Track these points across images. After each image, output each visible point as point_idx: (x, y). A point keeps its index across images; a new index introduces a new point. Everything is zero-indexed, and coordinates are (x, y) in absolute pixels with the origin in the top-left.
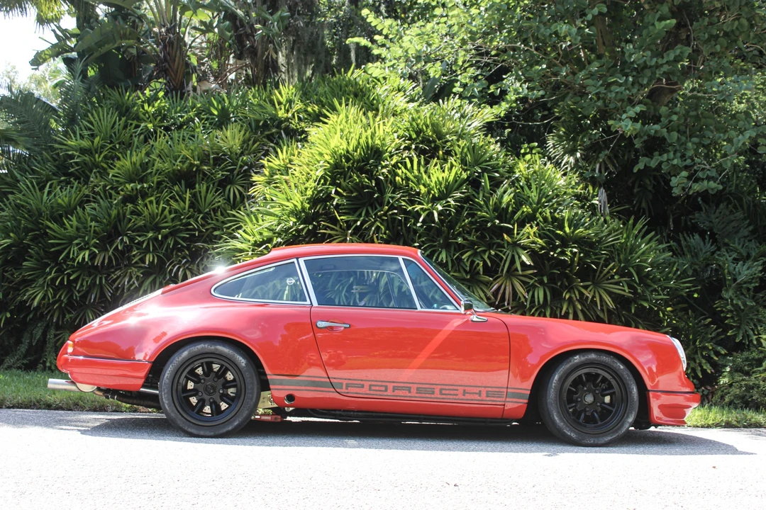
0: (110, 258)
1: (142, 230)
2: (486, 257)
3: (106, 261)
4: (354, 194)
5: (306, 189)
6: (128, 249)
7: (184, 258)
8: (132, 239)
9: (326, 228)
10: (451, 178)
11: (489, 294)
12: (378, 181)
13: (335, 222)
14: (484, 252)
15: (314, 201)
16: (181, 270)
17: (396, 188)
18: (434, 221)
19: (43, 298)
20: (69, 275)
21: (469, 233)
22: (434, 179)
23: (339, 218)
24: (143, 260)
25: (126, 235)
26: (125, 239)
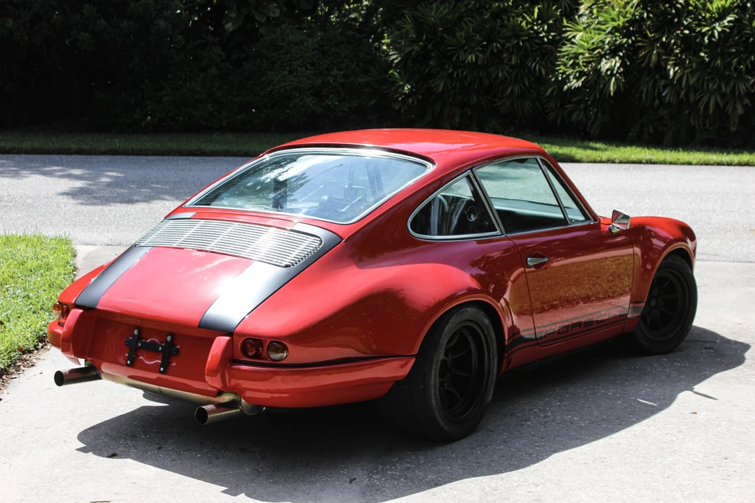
0: (487, 59)
1: (508, 39)
2: (748, 62)
3: (485, 61)
4: (661, 19)
5: (627, 13)
6: (500, 52)
7: (537, 56)
8: (503, 45)
9: (640, 41)
10: (727, 5)
11: (748, 86)
12: (677, 9)
13: (646, 36)
14: (747, 58)
15: (632, 22)
16: (538, 66)
17: (690, 13)
18: (714, 37)
19: (444, 86)
20: (462, 72)
21: (738, 45)
22: (715, 6)
23: (650, 35)
24: (510, 60)
25: (499, 42)
26: (499, 45)
